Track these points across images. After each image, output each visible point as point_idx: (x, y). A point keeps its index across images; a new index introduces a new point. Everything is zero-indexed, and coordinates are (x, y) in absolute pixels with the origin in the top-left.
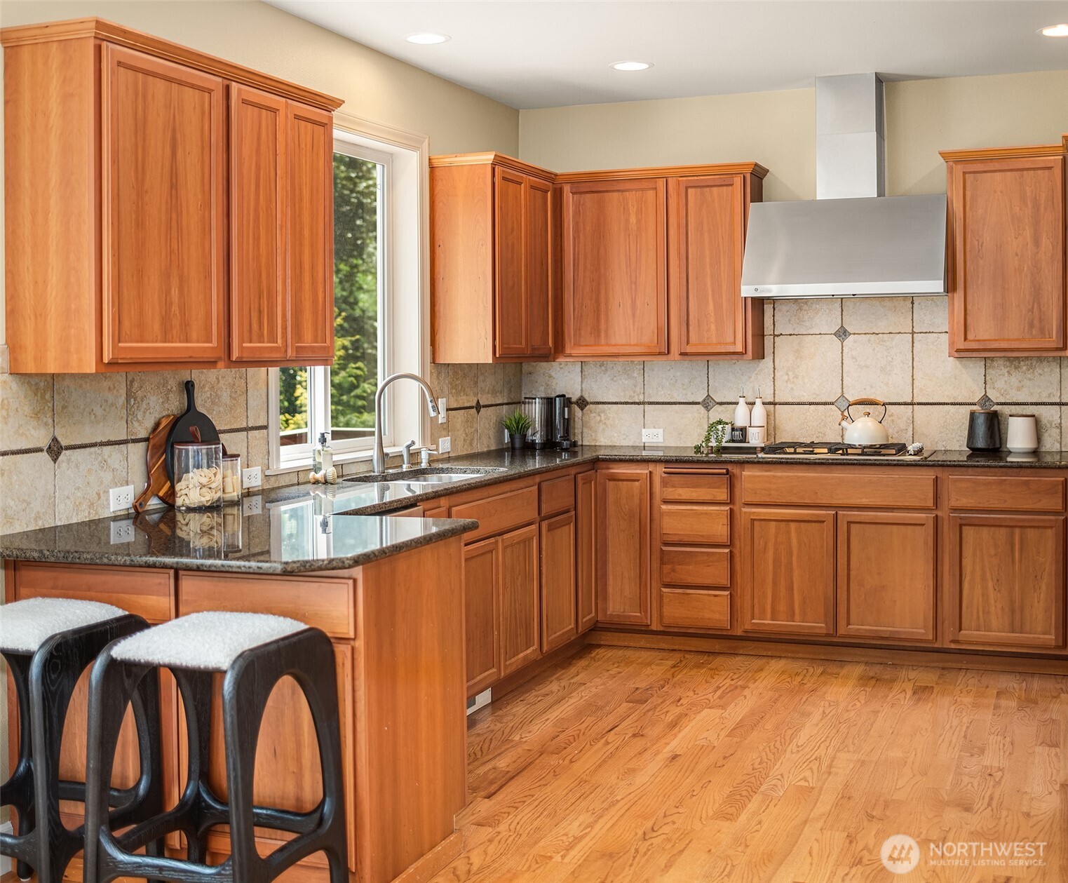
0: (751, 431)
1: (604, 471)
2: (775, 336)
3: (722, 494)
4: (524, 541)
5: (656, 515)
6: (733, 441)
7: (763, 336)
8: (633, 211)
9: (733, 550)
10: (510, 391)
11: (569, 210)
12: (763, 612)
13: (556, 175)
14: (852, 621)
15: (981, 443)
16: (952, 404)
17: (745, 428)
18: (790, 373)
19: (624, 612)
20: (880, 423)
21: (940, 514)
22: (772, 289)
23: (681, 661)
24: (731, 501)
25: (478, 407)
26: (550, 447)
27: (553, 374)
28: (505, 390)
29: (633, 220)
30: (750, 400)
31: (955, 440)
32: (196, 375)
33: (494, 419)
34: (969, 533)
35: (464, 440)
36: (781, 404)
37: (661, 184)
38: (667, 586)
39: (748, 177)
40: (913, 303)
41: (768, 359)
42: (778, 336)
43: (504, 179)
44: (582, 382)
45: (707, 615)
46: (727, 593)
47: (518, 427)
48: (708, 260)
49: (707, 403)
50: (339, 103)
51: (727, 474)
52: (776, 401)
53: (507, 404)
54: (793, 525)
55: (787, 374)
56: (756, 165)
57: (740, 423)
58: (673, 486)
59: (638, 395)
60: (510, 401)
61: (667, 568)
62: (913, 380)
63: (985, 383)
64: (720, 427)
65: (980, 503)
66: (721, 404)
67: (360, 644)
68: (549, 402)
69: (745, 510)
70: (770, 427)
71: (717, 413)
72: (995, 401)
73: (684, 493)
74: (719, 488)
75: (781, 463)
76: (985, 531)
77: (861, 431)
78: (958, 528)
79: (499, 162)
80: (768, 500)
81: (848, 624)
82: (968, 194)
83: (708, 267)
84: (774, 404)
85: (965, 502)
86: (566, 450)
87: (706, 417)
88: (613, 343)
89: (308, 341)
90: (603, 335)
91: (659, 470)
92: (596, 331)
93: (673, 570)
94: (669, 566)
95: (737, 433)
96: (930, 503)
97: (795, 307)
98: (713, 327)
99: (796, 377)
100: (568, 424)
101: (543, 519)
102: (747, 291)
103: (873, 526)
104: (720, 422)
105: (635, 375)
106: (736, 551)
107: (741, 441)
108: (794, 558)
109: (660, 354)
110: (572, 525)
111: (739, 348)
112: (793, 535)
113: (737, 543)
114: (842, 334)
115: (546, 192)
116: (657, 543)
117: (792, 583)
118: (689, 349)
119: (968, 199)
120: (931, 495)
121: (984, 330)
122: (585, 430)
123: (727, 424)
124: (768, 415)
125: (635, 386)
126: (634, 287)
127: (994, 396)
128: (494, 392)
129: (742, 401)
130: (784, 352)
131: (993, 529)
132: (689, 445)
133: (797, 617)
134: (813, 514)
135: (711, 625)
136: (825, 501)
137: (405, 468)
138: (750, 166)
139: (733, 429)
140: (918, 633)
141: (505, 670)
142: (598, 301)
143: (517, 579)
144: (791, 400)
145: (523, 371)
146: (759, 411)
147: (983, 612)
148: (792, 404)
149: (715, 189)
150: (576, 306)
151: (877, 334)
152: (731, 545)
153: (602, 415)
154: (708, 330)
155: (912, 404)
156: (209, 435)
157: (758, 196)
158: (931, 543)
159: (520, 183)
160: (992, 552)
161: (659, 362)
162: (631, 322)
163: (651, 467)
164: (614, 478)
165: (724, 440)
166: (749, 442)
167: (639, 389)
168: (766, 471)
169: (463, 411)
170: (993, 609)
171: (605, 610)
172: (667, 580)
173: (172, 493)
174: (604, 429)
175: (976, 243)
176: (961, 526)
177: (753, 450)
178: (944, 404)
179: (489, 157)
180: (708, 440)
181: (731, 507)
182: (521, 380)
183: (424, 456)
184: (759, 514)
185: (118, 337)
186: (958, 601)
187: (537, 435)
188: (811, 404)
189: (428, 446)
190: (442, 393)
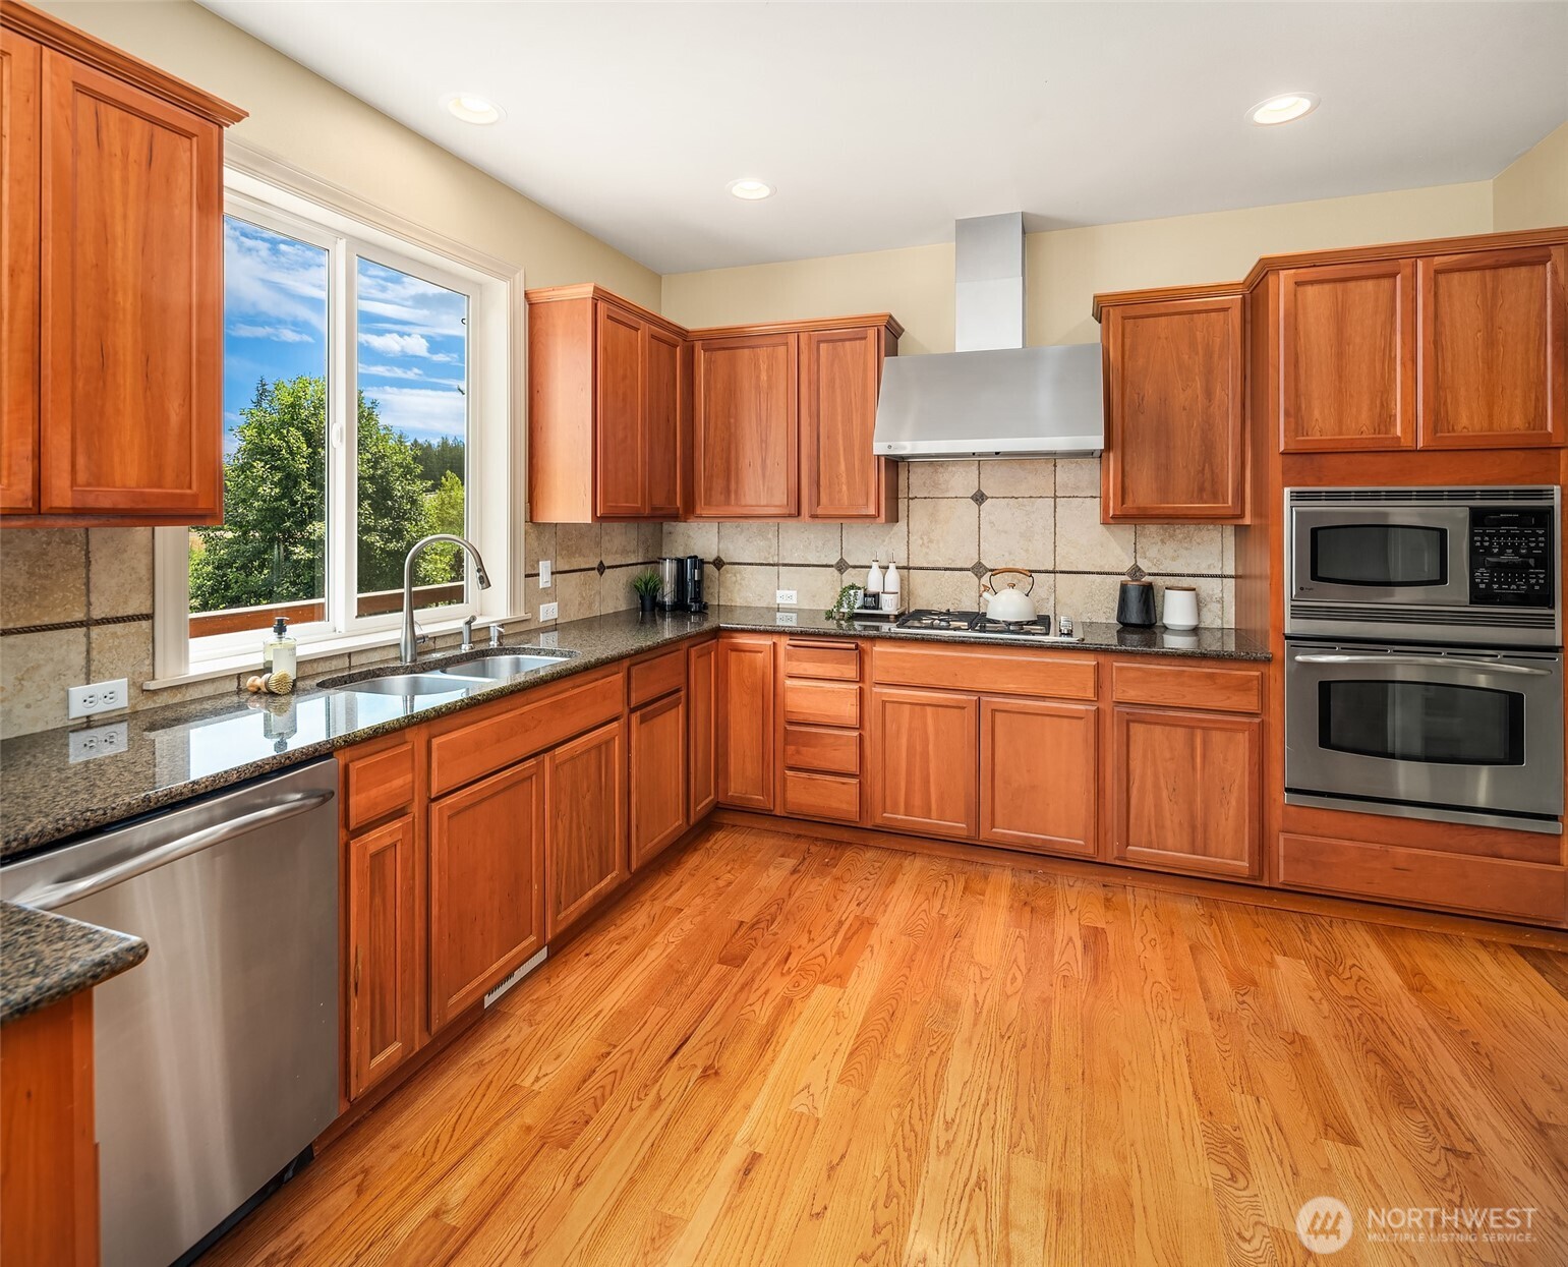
0: (884, 598)
1: (725, 640)
2: (909, 499)
3: (851, 671)
4: (599, 747)
5: (780, 691)
6: (866, 608)
7: (897, 498)
8: (763, 367)
9: (863, 733)
10: (647, 551)
11: (700, 367)
12: (895, 804)
13: (688, 332)
14: (996, 823)
15: (1134, 617)
16: (1098, 573)
17: (878, 594)
18: (925, 538)
19: (746, 793)
20: (1028, 596)
21: (1101, 706)
22: (906, 447)
23: (804, 859)
24: (861, 679)
25: (601, 568)
26: (680, 609)
27: (691, 534)
28: (640, 550)
29: (764, 377)
30: (886, 564)
31: (1101, 612)
33: (624, 580)
34: (1137, 730)
35: (580, 604)
36: (915, 569)
37: (793, 339)
38: (791, 768)
39: (883, 329)
40: (1055, 466)
41: (902, 524)
42: (912, 499)
43: (609, 317)
44: (719, 542)
45: (835, 804)
46: (855, 781)
47: (646, 588)
48: (840, 418)
49: (842, 566)
50: (237, 116)
51: (856, 649)
52: (911, 565)
53: (641, 564)
54: (929, 709)
55: (922, 539)
56: (891, 316)
57: (873, 588)
58: (798, 660)
59: (773, 556)
60: (646, 560)
61: (791, 749)
62: (1055, 546)
63: (1135, 552)
64: (852, 592)
65: (1152, 697)
66: (855, 567)
68: (681, 563)
69: (877, 689)
70: (905, 593)
71: (850, 578)
72: (1146, 571)
73: (808, 670)
74: (848, 664)
75: (916, 640)
76: (1158, 729)
77: (1006, 605)
78: (1125, 724)
79: (602, 297)
80: (901, 680)
81: (993, 827)
82: (1128, 342)
83: (840, 425)
84: (908, 568)
85: (1132, 694)
86: (695, 613)
87: (839, 580)
88: (743, 504)
90: (733, 496)
91: (784, 642)
92: (727, 491)
93: (798, 752)
94: (793, 748)
95: (869, 599)
96: (1090, 694)
97: (930, 470)
98: (844, 488)
99: (931, 541)
100: (699, 584)
101: (633, 711)
102: (880, 448)
103: (1023, 716)
104: (852, 587)
105: (770, 536)
106: (866, 734)
107: (874, 608)
108: (931, 747)
109: (790, 516)
110: (681, 709)
111: (872, 511)
112: (930, 721)
113: (867, 725)
114: (979, 498)
115: (675, 346)
116: (781, 721)
117: (928, 775)
118: (819, 511)
119: (1127, 348)
120: (1091, 684)
121: (1144, 495)
122: (721, 590)
123: (859, 588)
124: (902, 580)
125: (770, 548)
126: (764, 445)
127: (1145, 566)
128: (624, 552)
129: (875, 565)
130: (918, 515)
131: (1168, 728)
132: (823, 608)
133: (934, 813)
134: (952, 699)
135: (837, 816)
136: (966, 685)
137: (466, 648)
138: (884, 318)
139: (865, 595)
140: (1077, 845)
141: (553, 929)
142: (728, 461)
143: (584, 797)
144: (925, 565)
145: (664, 531)
146: (893, 575)
147: (1156, 826)
148: (927, 569)
149: (847, 343)
150: (707, 465)
151: (1017, 498)
152: (861, 727)
153: (738, 575)
154: (840, 491)
155: (1054, 572)
157: (893, 351)
158: (1091, 740)
159: (637, 330)
160: (1167, 755)
161: (791, 523)
162: (761, 482)
163: (775, 639)
164: (737, 649)
165: (856, 607)
166: (881, 609)
167: (773, 550)
168: (900, 647)
169: (579, 573)
170: (1168, 823)
171: (726, 791)
172: (791, 762)
174: (739, 590)
176: (1128, 722)
177: (885, 618)
178: (1089, 573)
180: (840, 604)
181: (861, 685)
182: (661, 539)
184: (890, 695)
186: (1125, 810)
187: (668, 595)
188: (946, 569)
189: (521, 614)
190: (545, 556)
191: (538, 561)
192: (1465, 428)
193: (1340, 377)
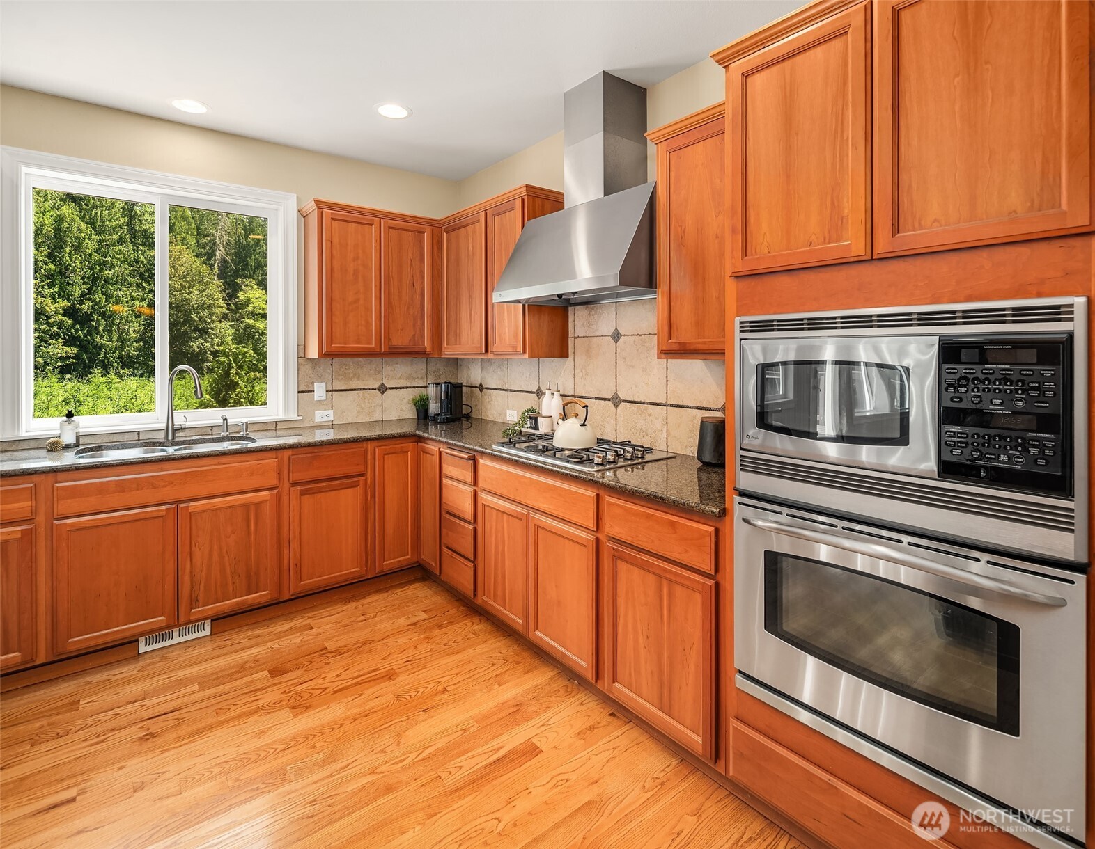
2: (575, 338)
6: (531, 428)
7: (568, 337)
8: (470, 240)
12: (489, 590)
14: (539, 628)
16: (698, 408)
18: (584, 371)
19: (428, 559)
20: (584, 425)
21: (599, 536)
24: (475, 484)
25: (383, 389)
34: (621, 568)
35: (359, 412)
37: (482, 216)
38: (445, 546)
39: (526, 198)
41: (571, 359)
43: (334, 220)
45: (462, 580)
46: (471, 565)
49: (539, 393)
51: (471, 460)
52: (575, 393)
54: (505, 516)
55: (582, 371)
56: (527, 186)
62: (667, 381)
69: (480, 494)
73: (452, 472)
74: (467, 470)
76: (635, 572)
78: (614, 561)
81: (537, 631)
84: (574, 397)
90: (458, 339)
96: (590, 524)
97: (586, 311)
99: (587, 374)
101: (292, 485)
106: (478, 529)
107: (535, 429)
109: (482, 352)
112: (506, 527)
113: (478, 521)
114: (616, 336)
119: (672, 180)
122: (483, 408)
125: (504, 377)
126: (471, 300)
128: (411, 378)
129: (548, 393)
130: (580, 352)
131: (642, 572)
133: (507, 605)
134: (515, 511)
135: (463, 590)
136: (522, 500)
138: (522, 189)
140: (582, 666)
142: (456, 313)
144: (584, 394)
146: (555, 402)
147: (635, 670)
150: (448, 315)
151: (640, 335)
152: (475, 522)
155: (666, 405)
159: (372, 225)
160: (643, 600)
162: (470, 328)
163: (441, 446)
164: (425, 452)
166: (538, 429)
168: (493, 462)
170: (643, 672)
172: (445, 541)
174: (490, 408)
175: (679, 228)
176: (616, 559)
178: (692, 408)
181: (476, 488)
182: (457, 370)
184: (486, 500)
188: (596, 399)
189: (294, 416)
190: (320, 379)
191: (313, 383)
192: (936, 220)
193: (788, 177)
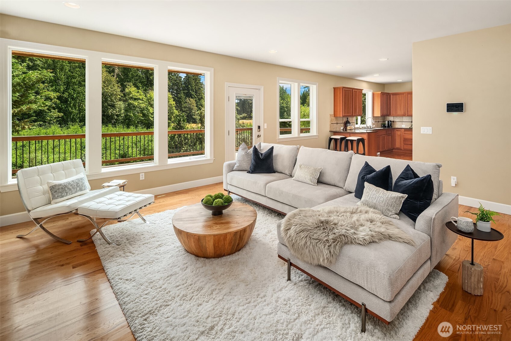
4: (384, 137)
5: (403, 135)
8: (401, 97)
10: (383, 120)
13: (390, 93)
25: (379, 122)
26: (388, 127)
27: (389, 118)
29: (400, 99)
32: (348, 117)
33: (381, 123)
35: (377, 125)
37: (404, 94)
38: (405, 144)
43: (382, 95)
44: (393, 119)
47: (384, 124)
49: (412, 122)
58: (405, 132)
59: (401, 121)
61: (404, 142)
67: (367, 140)
68: (388, 121)
73: (407, 133)
79: (381, 93)
86: (391, 127)
88: (398, 114)
89: (360, 114)
92: (395, 112)
100: (391, 124)
101: (387, 135)
105: (401, 118)
109: (404, 115)
115: (388, 95)
116: (403, 139)
118: (408, 115)
122: (393, 125)
126: (400, 107)
128: (381, 120)
137: (369, 128)
142: (395, 109)
145: (385, 117)
150: (392, 109)
153: (396, 123)
156: (349, 123)
159: (385, 95)
162: (400, 111)
163: (402, 129)
164: (397, 131)
169: (377, 122)
173: (346, 128)
174: (396, 125)
179: (380, 92)
180: (411, 126)
182: (385, 119)
183: (372, 127)
185: (344, 114)
187: (387, 125)
